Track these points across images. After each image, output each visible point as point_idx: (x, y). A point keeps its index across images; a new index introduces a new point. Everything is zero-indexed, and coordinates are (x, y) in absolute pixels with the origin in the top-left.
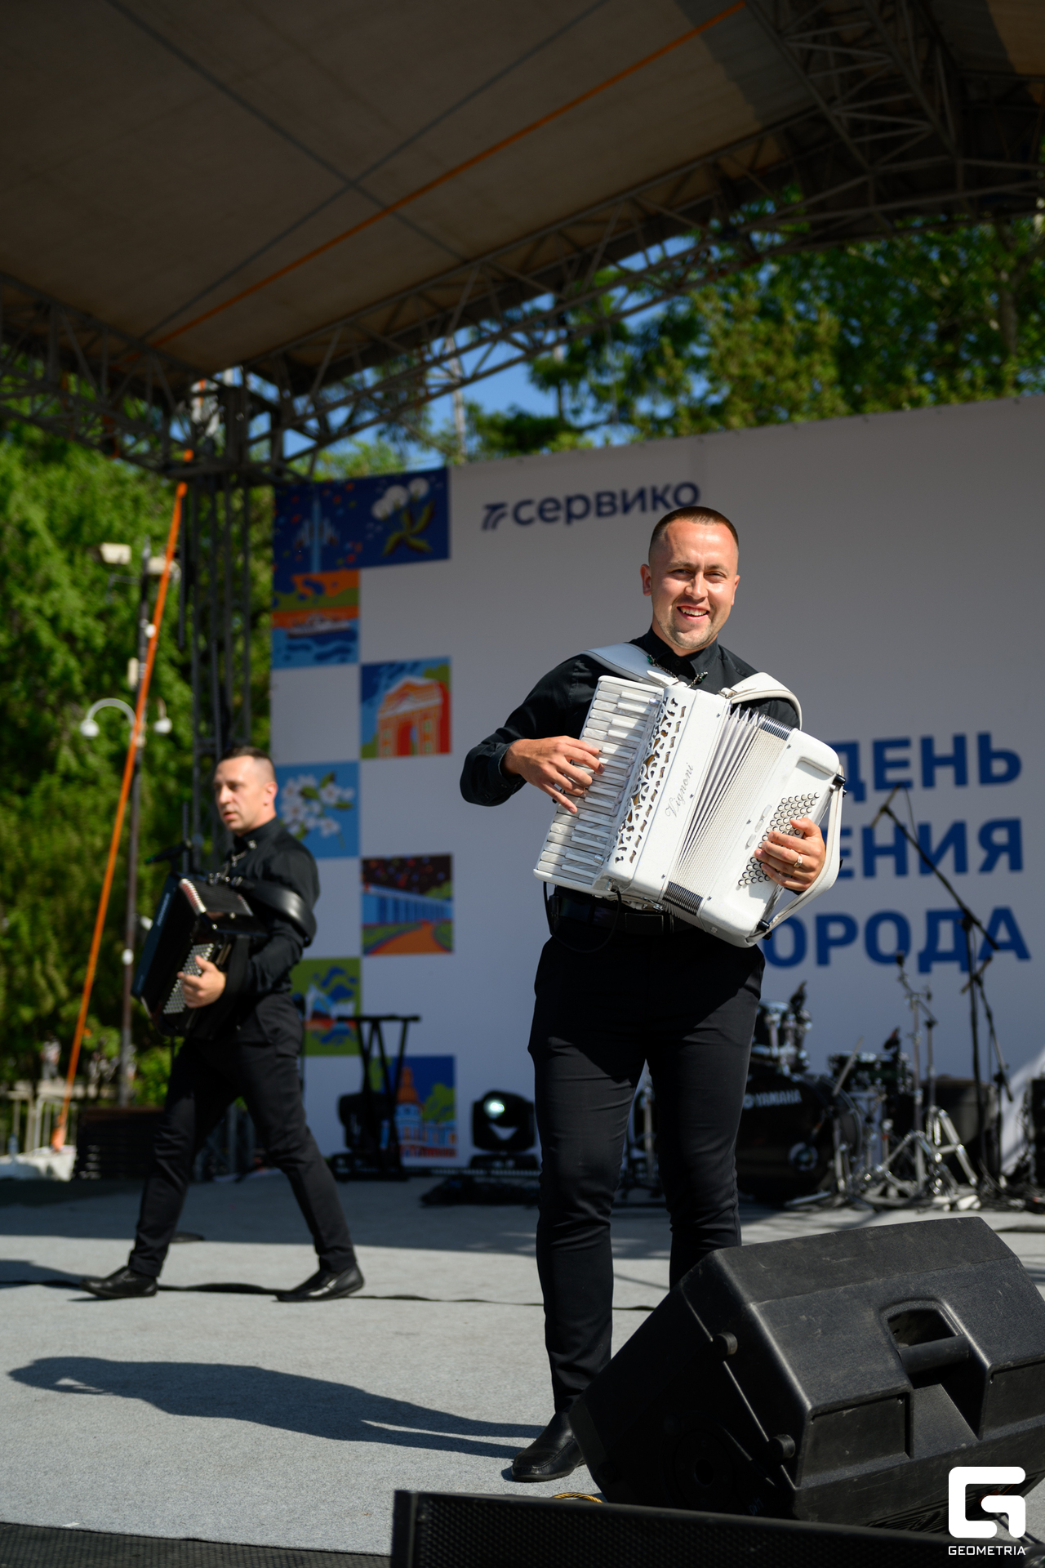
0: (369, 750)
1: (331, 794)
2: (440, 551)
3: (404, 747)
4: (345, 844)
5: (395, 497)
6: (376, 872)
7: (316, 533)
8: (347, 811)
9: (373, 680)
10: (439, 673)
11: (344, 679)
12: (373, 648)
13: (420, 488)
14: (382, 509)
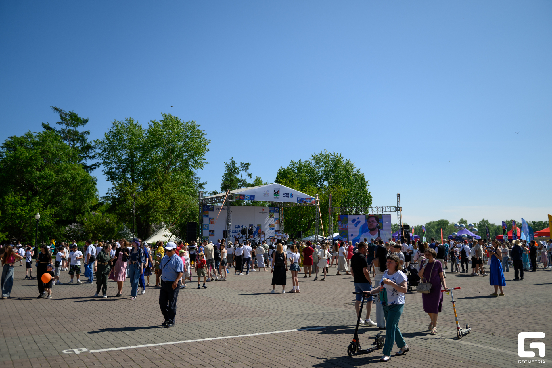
0: (209, 223)
1: (207, 226)
2: (214, 211)
3: (212, 223)
4: (208, 229)
5: (211, 207)
6: (210, 231)
7: (206, 209)
8: (208, 227)
9: (210, 219)
10: (214, 218)
11: (208, 218)
12: (209, 217)
13: (212, 206)
14: (210, 208)
